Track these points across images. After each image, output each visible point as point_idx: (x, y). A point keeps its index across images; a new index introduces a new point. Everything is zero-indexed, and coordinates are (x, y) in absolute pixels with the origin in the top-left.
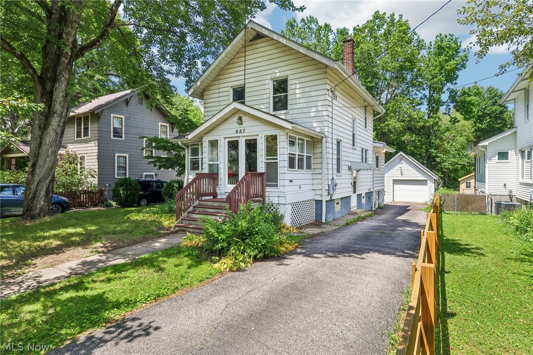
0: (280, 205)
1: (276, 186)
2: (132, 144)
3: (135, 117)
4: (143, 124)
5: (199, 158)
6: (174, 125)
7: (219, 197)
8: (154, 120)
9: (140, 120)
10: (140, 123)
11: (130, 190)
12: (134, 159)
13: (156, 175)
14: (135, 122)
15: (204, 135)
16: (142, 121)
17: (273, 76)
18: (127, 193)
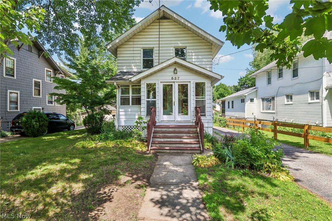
0: (209, 128)
1: (205, 115)
2: (22, 83)
3: (26, 60)
4: (32, 67)
5: (129, 96)
6: (56, 72)
7: (157, 124)
8: (41, 66)
9: (30, 64)
10: (30, 66)
11: (42, 121)
12: (25, 96)
13: (43, 109)
14: (26, 65)
15: (142, 79)
16: (32, 65)
17: (176, 45)
18: (40, 124)
